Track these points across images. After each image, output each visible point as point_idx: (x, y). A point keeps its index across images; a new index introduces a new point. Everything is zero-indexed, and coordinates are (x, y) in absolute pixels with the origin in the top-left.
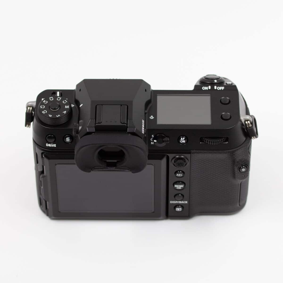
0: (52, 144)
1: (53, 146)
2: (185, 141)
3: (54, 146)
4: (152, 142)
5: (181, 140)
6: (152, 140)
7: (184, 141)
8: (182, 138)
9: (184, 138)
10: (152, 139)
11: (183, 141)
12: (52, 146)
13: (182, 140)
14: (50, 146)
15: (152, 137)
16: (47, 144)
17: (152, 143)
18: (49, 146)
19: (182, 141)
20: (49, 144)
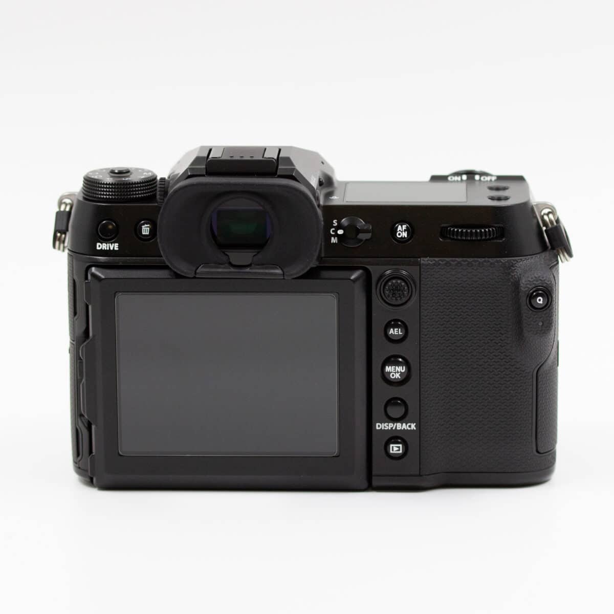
0: (109, 243)
1: (112, 249)
2: (406, 232)
3: (114, 248)
4: (333, 238)
5: (398, 230)
6: (334, 233)
7: (405, 235)
8: (400, 227)
9: (404, 227)
10: (334, 229)
11: (403, 232)
12: (109, 248)
13: (400, 231)
14: (106, 249)
15: (334, 225)
16: (98, 244)
17: (334, 240)
18: (103, 249)
19: (399, 234)
20: (104, 244)
